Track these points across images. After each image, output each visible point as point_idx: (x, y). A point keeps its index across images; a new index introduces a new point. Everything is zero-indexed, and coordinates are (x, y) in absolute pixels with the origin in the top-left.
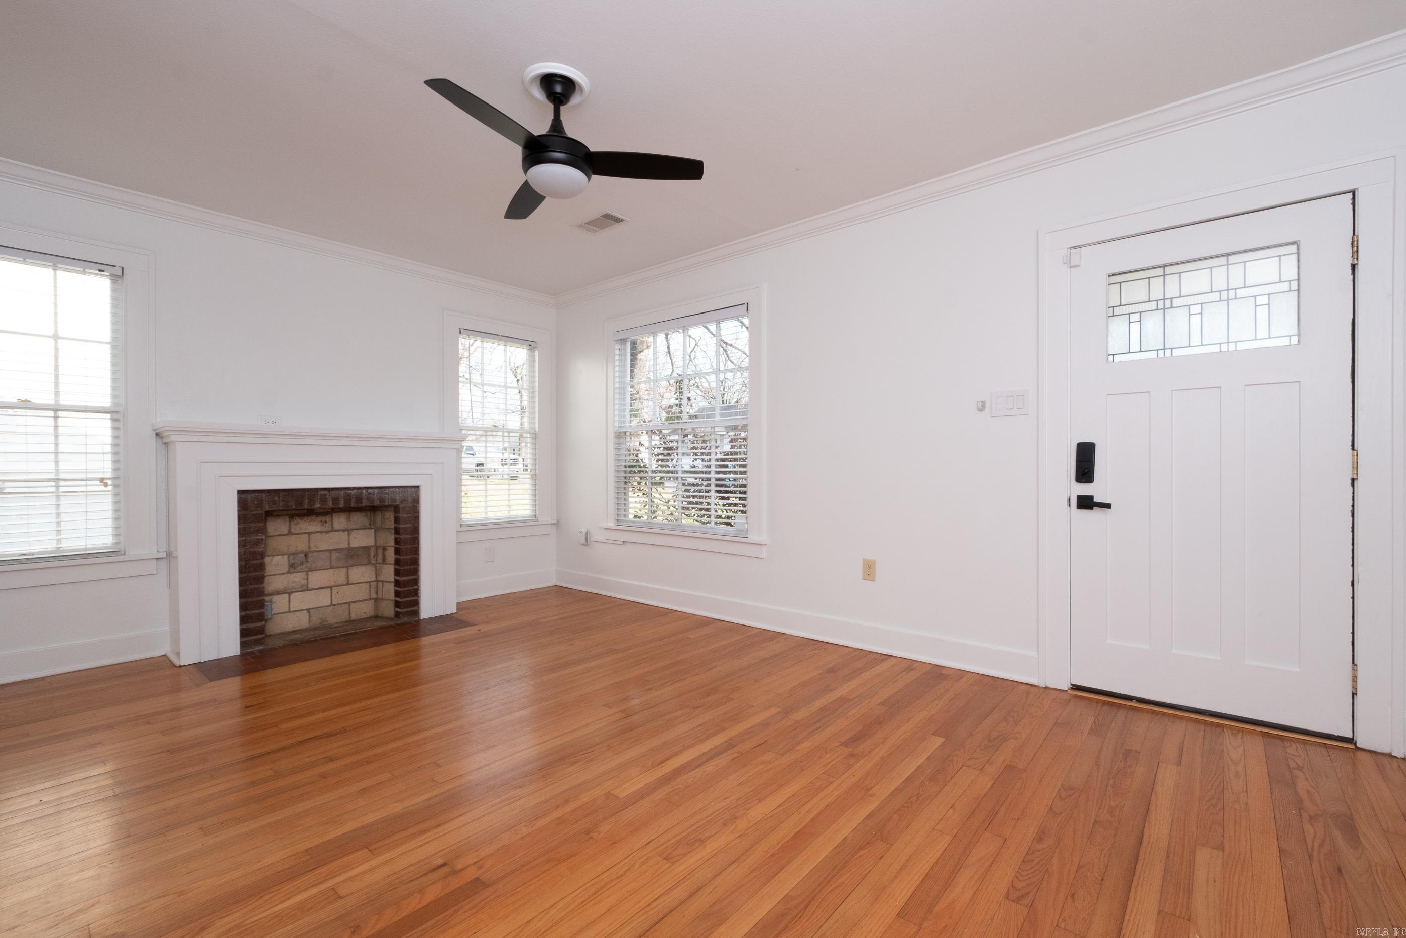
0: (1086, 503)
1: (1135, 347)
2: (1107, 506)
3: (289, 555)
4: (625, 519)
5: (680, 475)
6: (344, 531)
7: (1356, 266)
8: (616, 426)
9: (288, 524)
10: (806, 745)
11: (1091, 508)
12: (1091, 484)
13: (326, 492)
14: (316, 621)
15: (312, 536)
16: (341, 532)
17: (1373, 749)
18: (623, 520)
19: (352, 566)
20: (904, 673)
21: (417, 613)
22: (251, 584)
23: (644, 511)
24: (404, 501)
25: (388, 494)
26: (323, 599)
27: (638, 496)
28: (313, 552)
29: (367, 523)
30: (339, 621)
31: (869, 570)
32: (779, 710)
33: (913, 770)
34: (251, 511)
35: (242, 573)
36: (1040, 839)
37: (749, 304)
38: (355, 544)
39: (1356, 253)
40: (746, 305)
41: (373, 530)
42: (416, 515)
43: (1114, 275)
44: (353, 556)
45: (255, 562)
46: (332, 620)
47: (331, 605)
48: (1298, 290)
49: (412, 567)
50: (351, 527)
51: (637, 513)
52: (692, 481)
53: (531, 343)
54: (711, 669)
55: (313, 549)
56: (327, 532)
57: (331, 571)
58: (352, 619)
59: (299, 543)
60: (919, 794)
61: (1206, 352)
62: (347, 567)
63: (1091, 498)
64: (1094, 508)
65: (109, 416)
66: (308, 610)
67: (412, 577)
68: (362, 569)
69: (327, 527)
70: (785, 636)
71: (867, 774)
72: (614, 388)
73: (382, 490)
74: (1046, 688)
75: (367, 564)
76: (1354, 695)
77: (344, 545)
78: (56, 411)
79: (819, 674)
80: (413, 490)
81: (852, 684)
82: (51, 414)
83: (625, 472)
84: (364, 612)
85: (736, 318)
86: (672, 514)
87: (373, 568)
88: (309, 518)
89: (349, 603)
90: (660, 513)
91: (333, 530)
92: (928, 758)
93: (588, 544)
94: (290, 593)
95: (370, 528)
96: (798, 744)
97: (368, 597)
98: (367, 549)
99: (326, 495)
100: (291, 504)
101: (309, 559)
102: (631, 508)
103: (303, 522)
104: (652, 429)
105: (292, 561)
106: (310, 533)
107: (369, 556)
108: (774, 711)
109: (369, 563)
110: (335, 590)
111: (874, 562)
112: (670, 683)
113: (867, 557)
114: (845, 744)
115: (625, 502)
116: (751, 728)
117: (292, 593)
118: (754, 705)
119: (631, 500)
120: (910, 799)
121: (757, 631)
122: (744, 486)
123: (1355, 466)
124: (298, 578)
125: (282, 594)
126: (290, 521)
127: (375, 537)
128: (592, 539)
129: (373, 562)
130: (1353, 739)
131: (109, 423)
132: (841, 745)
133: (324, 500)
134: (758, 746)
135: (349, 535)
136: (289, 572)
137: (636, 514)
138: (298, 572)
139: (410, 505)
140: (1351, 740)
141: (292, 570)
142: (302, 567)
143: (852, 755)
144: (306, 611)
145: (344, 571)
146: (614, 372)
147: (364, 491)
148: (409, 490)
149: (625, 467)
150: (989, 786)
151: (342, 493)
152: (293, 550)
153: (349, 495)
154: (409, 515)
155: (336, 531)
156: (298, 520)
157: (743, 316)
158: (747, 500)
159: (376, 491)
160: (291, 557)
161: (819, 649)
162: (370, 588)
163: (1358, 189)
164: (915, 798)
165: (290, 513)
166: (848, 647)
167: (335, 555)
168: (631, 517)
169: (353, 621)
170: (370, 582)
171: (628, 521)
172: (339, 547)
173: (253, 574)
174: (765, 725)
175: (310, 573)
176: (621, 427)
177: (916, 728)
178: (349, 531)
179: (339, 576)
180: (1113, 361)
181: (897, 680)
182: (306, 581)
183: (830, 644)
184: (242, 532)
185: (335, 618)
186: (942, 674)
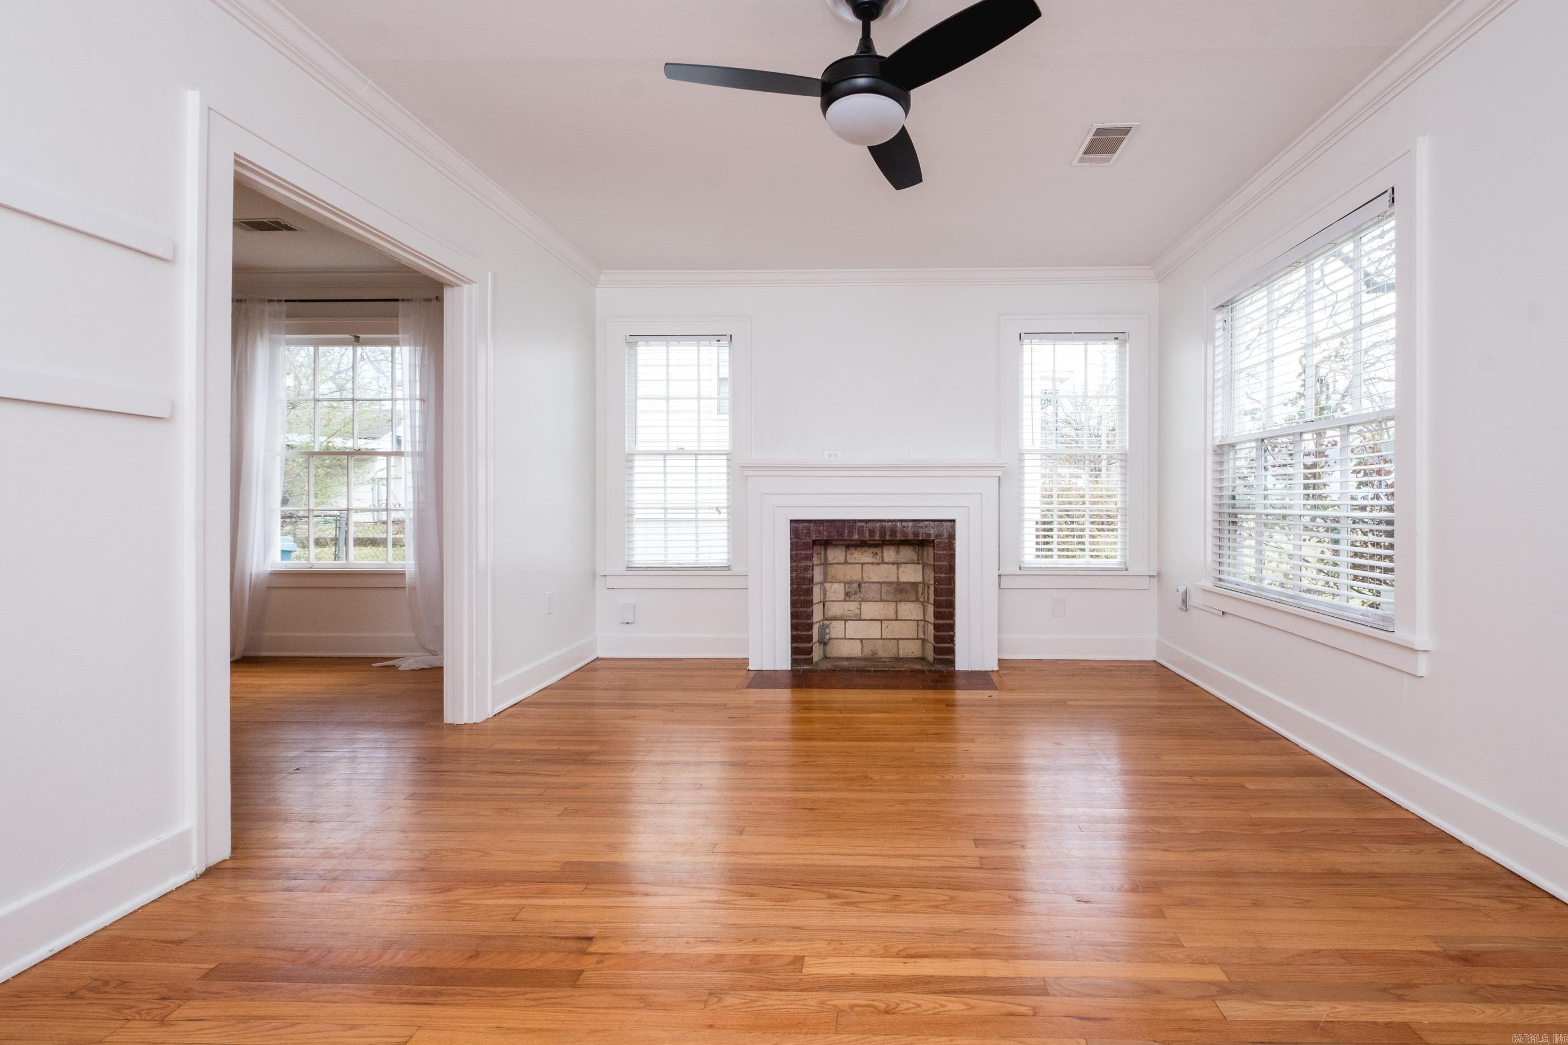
3: (846, 583)
6: (893, 564)
9: (844, 554)
13: (864, 524)
14: (868, 652)
15: (866, 567)
16: (890, 565)
19: (901, 601)
21: (952, 662)
22: (801, 607)
24: (939, 536)
25: (922, 527)
26: (873, 631)
28: (865, 583)
29: (915, 558)
30: (889, 656)
34: (802, 539)
35: (794, 596)
37: (1395, 188)
38: (903, 579)
40: (1391, 191)
41: (921, 565)
42: (952, 552)
44: (901, 591)
45: (804, 587)
46: (882, 654)
47: (881, 638)
49: (947, 610)
50: (899, 561)
53: (1116, 335)
55: (866, 579)
56: (878, 564)
57: (881, 604)
58: (901, 656)
59: (853, 573)
62: (896, 602)
65: (725, 457)
66: (861, 640)
67: (947, 622)
68: (911, 606)
69: (878, 560)
73: (917, 523)
75: (914, 601)
77: (894, 579)
78: (696, 455)
80: (949, 524)
82: (693, 457)
84: (911, 651)
85: (1379, 220)
87: (921, 606)
88: (862, 549)
89: (898, 640)
91: (883, 562)
93: (1187, 609)
94: (846, 621)
95: (918, 563)
97: (915, 636)
98: (915, 585)
99: (863, 527)
100: (833, 534)
101: (863, 590)
103: (856, 552)
105: (848, 590)
106: (863, 564)
107: (917, 593)
109: (917, 600)
110: (885, 624)
117: (848, 620)
124: (852, 606)
125: (839, 620)
126: (846, 551)
127: (923, 573)
128: (1190, 603)
129: (921, 600)
131: (724, 463)
133: (861, 532)
135: (898, 569)
136: (845, 600)
138: (853, 601)
139: (946, 541)
141: (847, 598)
142: (855, 596)
144: (859, 641)
145: (893, 605)
147: (899, 524)
148: (945, 524)
151: (878, 524)
152: (848, 578)
153: (884, 527)
154: (945, 552)
155: (886, 563)
156: (852, 550)
157: (1388, 215)
159: (911, 524)
160: (847, 585)
162: (918, 627)
165: (845, 543)
167: (885, 588)
169: (902, 658)
170: (918, 621)
172: (889, 580)
173: (803, 598)
175: (862, 603)
176: (1224, 437)
178: (898, 564)
179: (885, 610)
182: (859, 611)
184: (793, 558)
185: (886, 651)
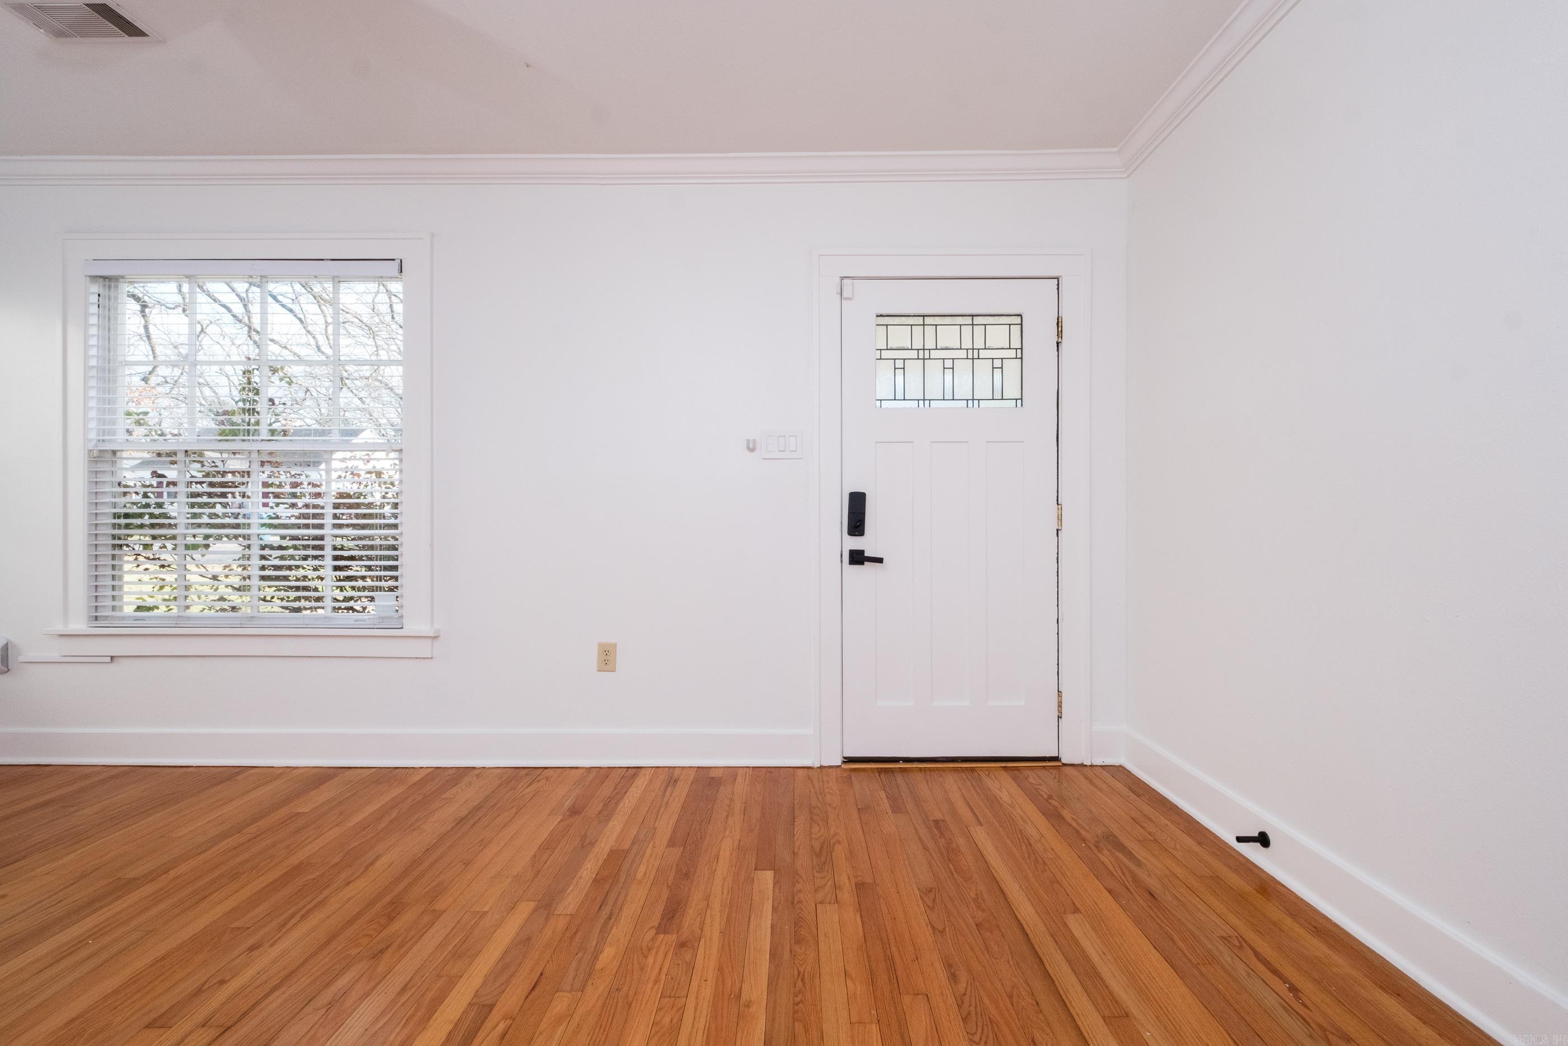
0: (857, 558)
1: (899, 396)
2: (880, 560)
4: (115, 614)
5: (254, 531)
7: (1060, 344)
8: (91, 440)
10: (608, 954)
11: (862, 563)
12: (862, 537)
17: (1072, 763)
18: (112, 617)
20: (669, 789)
23: (159, 597)
27: (146, 569)
31: (607, 658)
32: (532, 905)
33: (769, 935)
36: (954, 978)
37: (403, 260)
39: (1060, 334)
40: (397, 263)
43: (881, 316)
48: (1022, 358)
51: (144, 600)
52: (275, 540)
54: (372, 864)
60: (799, 972)
61: (957, 407)
63: (862, 552)
64: (865, 563)
70: (476, 772)
71: (720, 969)
72: (87, 369)
74: (821, 767)
76: (1059, 717)
79: (561, 821)
81: (615, 826)
83: (114, 526)
85: (380, 279)
86: (222, 599)
90: (195, 597)
92: (774, 909)
93: (9, 670)
96: (596, 957)
102: (129, 593)
104: (186, 449)
108: (525, 909)
111: (615, 646)
112: (297, 917)
113: (604, 641)
114: (663, 928)
115: (116, 583)
116: (502, 958)
118: (486, 909)
119: (127, 578)
120: (795, 987)
121: (424, 773)
122: (394, 548)
123: (1060, 519)
128: (21, 659)
130: (1058, 757)
132: (657, 933)
134: (532, 990)
137: (140, 603)
140: (1056, 759)
143: (682, 945)
146: (86, 337)
149: (117, 516)
150: (859, 920)
157: (392, 278)
158: (399, 569)
161: (538, 781)
163: (1061, 276)
164: (799, 982)
166: (577, 768)
168: (129, 610)
171: (123, 618)
174: (524, 942)
176: (103, 441)
177: (732, 867)
180: (881, 407)
181: (667, 803)
183: (550, 770)
186: (712, 778)
